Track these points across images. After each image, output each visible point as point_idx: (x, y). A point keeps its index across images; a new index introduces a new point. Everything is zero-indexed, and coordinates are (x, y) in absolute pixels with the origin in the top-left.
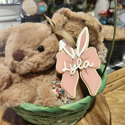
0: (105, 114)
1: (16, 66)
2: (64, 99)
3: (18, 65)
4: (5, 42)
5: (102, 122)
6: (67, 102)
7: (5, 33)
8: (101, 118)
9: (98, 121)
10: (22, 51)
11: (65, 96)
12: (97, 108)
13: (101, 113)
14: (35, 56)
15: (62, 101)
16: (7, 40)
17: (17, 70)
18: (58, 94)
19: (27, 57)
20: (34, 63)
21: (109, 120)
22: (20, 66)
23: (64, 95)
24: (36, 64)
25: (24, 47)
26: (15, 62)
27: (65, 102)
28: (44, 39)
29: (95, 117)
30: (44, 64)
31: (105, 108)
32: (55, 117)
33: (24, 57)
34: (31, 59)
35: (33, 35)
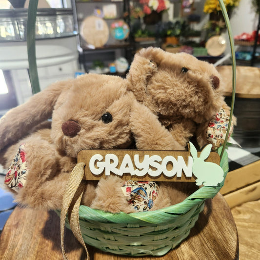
0: (227, 239)
1: (67, 145)
2: (139, 205)
3: (69, 143)
4: (52, 105)
5: (220, 253)
6: (144, 210)
7: (54, 90)
8: (218, 245)
9: (214, 250)
10: (77, 121)
11: (141, 199)
14: (96, 129)
15: (136, 207)
16: (56, 101)
17: (69, 151)
18: (129, 196)
19: (84, 130)
20: (95, 140)
21: (234, 250)
22: (73, 145)
23: (140, 197)
24: (98, 141)
25: (80, 115)
26: (66, 138)
28: (113, 101)
29: (208, 242)
30: (111, 143)
33: (79, 131)
34: (91, 134)
35: (95, 95)
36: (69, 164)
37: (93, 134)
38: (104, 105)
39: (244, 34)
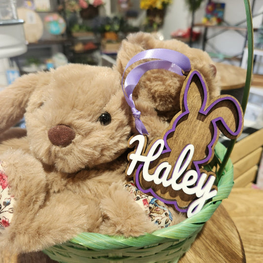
0: (229, 237)
1: (56, 156)
2: (160, 218)
3: (60, 155)
5: (227, 254)
6: (166, 223)
7: (23, 87)
8: (223, 246)
9: (220, 252)
10: (69, 125)
11: (161, 211)
12: (212, 226)
13: (221, 236)
14: (94, 134)
15: (156, 222)
16: (27, 101)
17: (60, 165)
18: (148, 209)
19: (80, 136)
20: (95, 148)
21: (240, 248)
22: (66, 157)
23: (159, 209)
24: (99, 149)
25: (74, 117)
26: (55, 148)
27: (163, 224)
29: (212, 244)
30: (112, 149)
31: (226, 225)
32: (141, 257)
33: (74, 137)
34: (87, 141)
35: (89, 91)
36: (59, 182)
37: (92, 140)
38: (102, 102)
39: (179, 31)
